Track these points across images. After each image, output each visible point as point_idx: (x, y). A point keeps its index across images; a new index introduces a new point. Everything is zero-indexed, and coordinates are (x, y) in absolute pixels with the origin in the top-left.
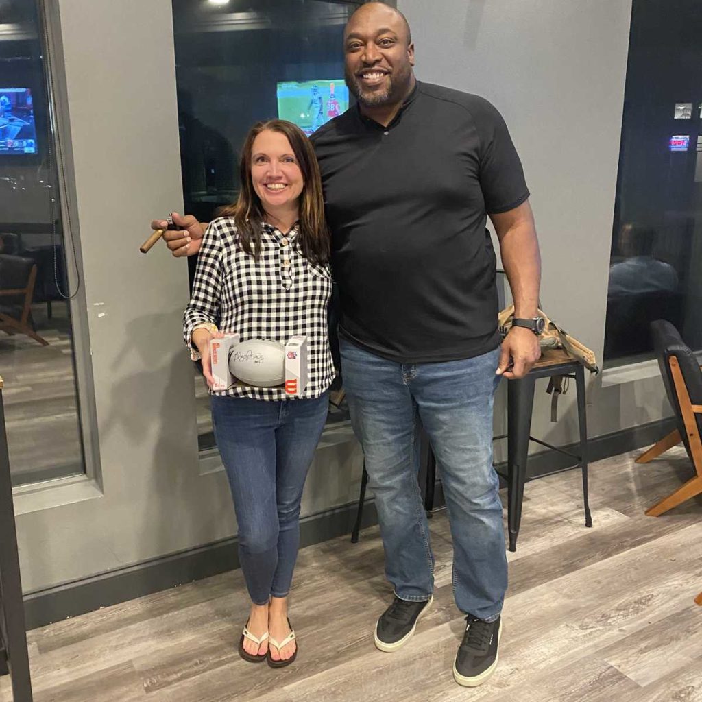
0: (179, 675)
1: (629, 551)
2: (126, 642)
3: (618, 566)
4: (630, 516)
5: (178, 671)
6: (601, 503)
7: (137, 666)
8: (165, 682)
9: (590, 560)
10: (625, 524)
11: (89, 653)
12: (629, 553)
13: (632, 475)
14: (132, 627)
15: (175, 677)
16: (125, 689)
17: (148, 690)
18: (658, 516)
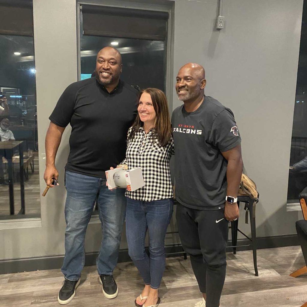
0: (46, 300)
1: (268, 290)
2: (37, 284)
3: (257, 296)
4: (281, 275)
5: (46, 299)
6: (271, 266)
7: (34, 294)
8: (40, 302)
9: (246, 291)
10: (276, 278)
11: (23, 286)
12: (267, 291)
13: (297, 256)
14: (43, 279)
15: (44, 301)
16: (25, 301)
17: (32, 303)
18: (296, 277)
